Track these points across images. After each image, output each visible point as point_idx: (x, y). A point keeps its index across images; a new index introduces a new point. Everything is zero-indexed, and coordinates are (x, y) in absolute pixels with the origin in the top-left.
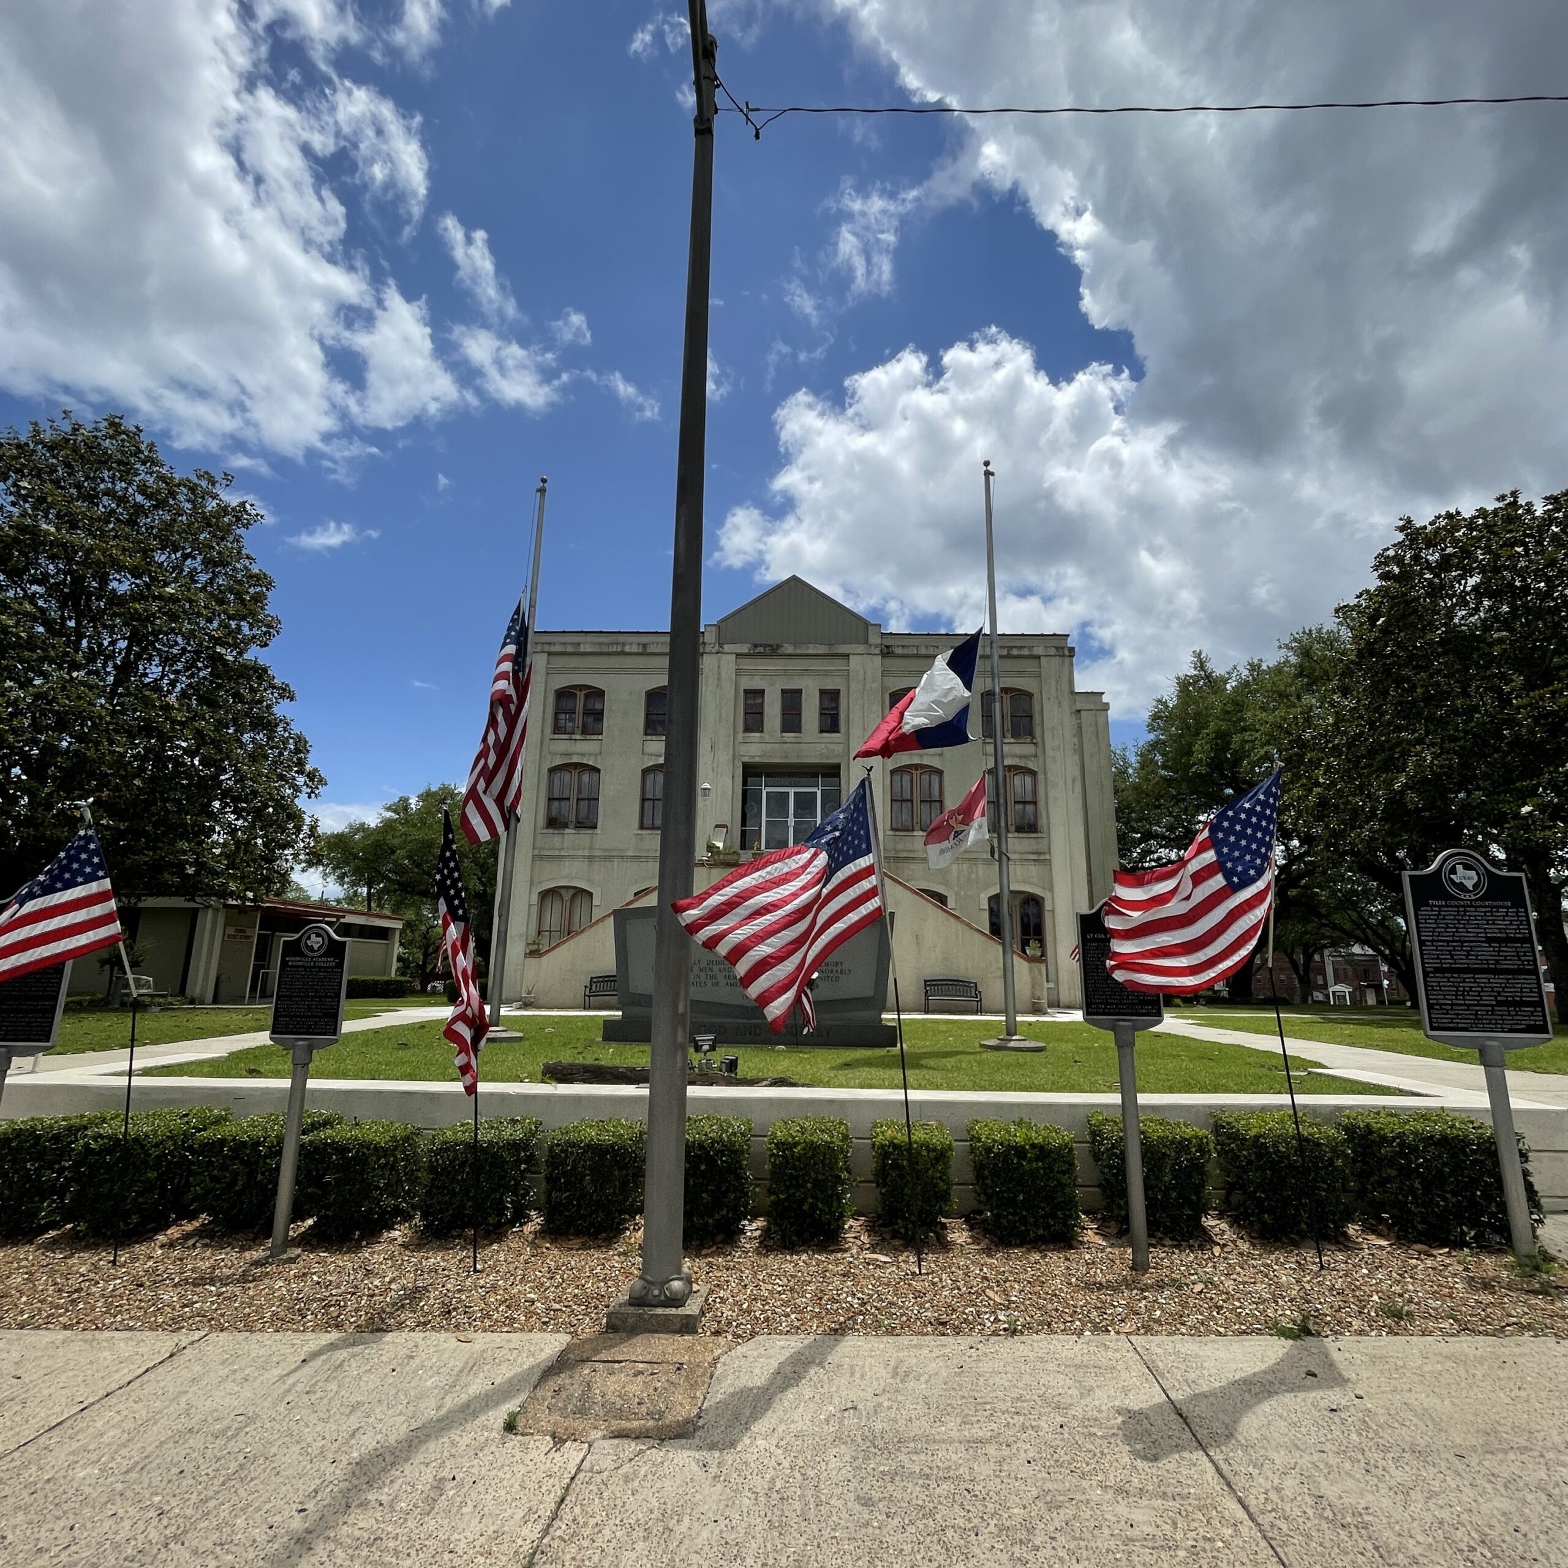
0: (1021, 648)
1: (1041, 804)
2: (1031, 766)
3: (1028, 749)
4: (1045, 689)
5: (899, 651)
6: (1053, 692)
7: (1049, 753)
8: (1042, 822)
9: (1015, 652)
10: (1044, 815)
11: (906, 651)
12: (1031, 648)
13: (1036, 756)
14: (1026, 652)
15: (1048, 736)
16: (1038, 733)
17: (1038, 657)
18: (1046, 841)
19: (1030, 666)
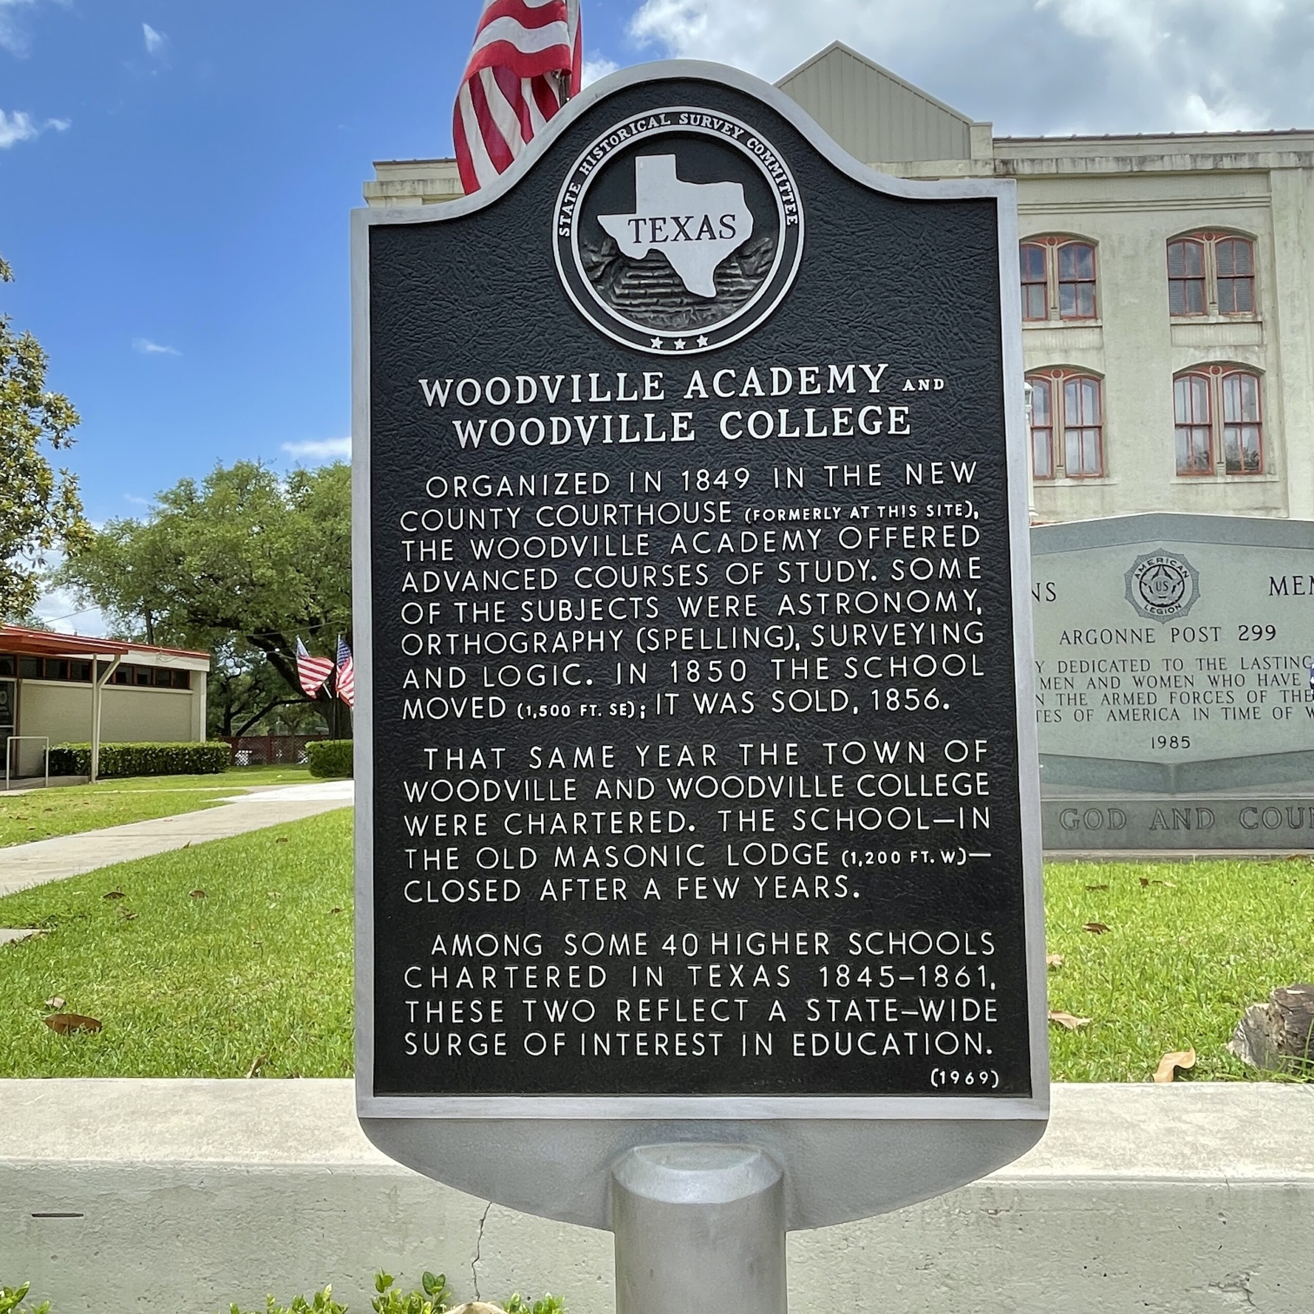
0: (1237, 156)
1: (1271, 426)
2: (1253, 361)
3: (1250, 334)
4: (1278, 226)
5: (1025, 169)
6: (1293, 234)
7: (1286, 338)
8: (1272, 456)
9: (1227, 164)
10: (1276, 444)
11: (1039, 169)
12: (1254, 156)
13: (1261, 345)
14: (1245, 164)
15: (1283, 309)
16: (1265, 303)
17: (1265, 172)
18: (1278, 488)
19: (1252, 188)
